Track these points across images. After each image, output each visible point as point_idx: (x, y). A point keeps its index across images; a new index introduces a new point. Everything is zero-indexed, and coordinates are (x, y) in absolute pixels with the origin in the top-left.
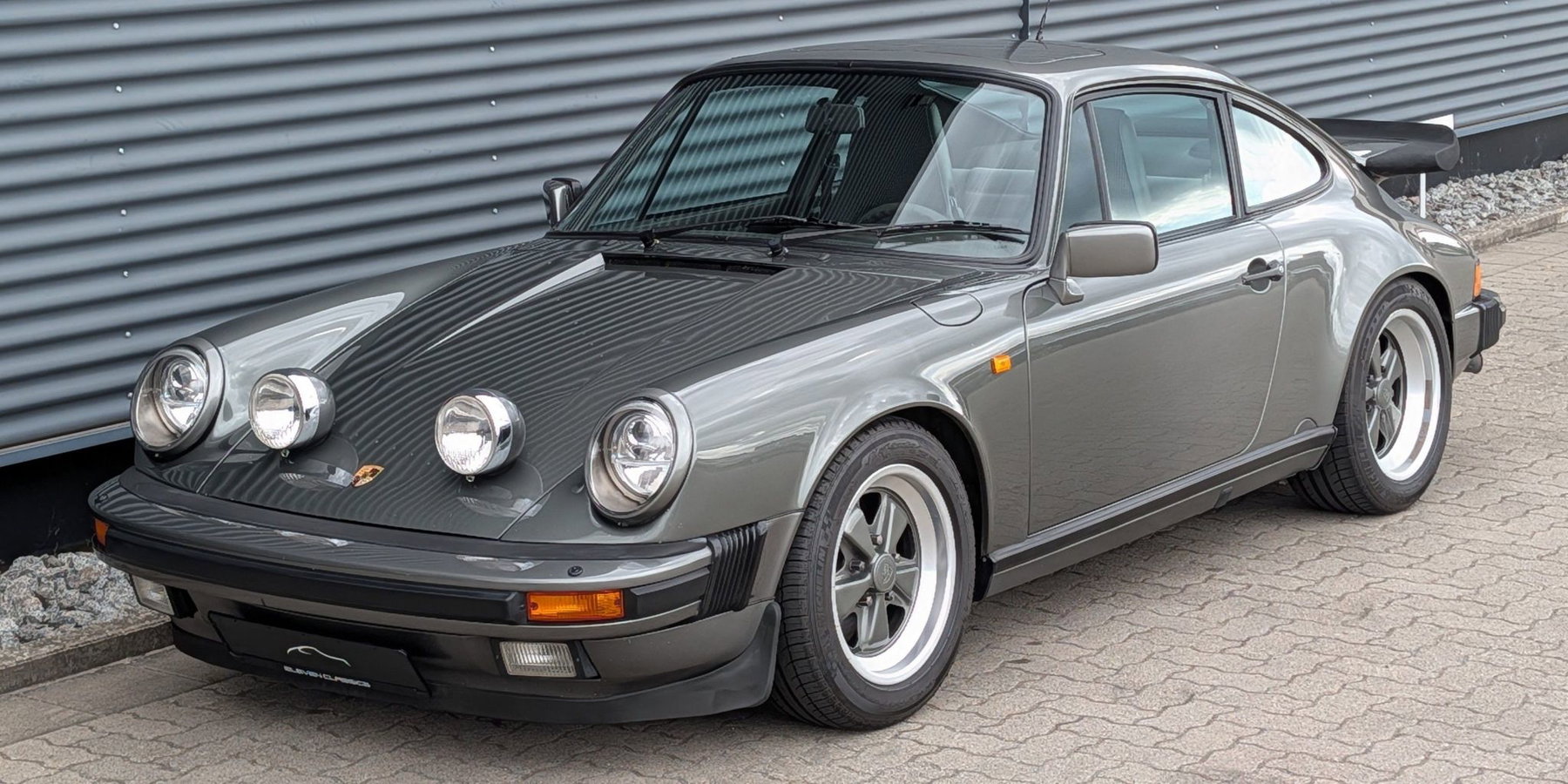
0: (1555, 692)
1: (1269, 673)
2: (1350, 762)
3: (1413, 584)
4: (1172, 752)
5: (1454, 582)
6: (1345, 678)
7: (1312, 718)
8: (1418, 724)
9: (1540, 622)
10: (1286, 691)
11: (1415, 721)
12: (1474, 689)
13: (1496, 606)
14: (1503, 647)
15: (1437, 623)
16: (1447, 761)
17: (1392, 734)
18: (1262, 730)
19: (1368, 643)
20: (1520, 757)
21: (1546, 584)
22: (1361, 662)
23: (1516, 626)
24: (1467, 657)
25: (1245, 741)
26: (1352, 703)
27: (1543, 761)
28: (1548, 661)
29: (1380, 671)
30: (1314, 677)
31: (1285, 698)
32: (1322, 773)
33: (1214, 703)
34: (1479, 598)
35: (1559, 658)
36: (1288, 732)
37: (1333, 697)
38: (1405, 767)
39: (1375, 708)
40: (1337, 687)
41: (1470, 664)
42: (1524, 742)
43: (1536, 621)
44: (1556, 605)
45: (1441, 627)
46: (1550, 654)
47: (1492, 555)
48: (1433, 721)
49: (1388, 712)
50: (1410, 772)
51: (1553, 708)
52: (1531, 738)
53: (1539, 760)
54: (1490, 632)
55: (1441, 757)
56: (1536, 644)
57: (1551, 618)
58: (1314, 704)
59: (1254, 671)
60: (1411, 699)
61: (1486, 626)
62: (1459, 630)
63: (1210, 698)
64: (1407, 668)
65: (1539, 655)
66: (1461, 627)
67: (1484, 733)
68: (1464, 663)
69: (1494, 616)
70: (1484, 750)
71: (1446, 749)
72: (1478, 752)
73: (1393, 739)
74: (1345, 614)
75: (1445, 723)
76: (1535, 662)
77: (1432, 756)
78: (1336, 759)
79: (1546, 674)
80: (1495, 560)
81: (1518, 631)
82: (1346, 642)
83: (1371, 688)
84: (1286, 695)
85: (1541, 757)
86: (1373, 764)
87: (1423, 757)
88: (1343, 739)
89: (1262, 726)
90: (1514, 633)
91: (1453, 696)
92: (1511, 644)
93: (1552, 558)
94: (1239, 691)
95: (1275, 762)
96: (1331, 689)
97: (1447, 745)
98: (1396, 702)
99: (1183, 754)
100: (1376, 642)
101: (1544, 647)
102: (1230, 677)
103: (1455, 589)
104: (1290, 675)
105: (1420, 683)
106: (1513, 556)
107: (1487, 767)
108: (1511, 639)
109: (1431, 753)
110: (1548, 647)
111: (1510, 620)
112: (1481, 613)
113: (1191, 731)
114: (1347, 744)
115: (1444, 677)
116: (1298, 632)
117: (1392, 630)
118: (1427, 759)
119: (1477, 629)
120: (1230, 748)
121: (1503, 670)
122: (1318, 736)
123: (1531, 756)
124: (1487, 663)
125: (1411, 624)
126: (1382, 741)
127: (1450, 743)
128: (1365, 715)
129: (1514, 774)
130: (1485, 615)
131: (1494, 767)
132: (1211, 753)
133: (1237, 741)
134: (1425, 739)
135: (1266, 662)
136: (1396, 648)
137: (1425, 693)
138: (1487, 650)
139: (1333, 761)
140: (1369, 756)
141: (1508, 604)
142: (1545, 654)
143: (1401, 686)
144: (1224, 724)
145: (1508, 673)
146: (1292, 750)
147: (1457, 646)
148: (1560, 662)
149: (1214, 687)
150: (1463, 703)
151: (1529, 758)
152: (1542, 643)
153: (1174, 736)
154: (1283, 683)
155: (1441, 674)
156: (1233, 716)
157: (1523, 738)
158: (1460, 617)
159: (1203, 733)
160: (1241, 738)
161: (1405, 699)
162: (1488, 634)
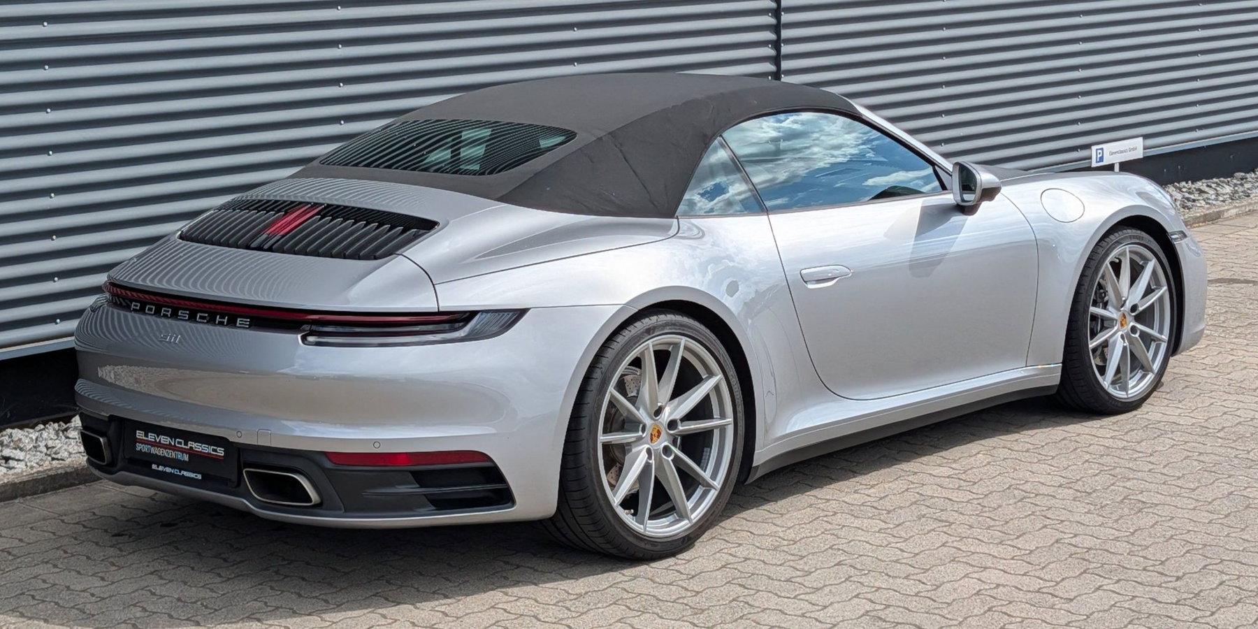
0: (969, 539)
1: (778, 523)
2: (792, 582)
3: (924, 466)
4: (674, 572)
5: (954, 466)
6: (829, 527)
7: (787, 552)
8: (857, 558)
9: (994, 494)
10: (781, 535)
11: (856, 556)
12: (914, 536)
13: (971, 481)
14: (956, 509)
15: (920, 492)
16: (858, 582)
17: (833, 564)
18: (746, 559)
19: (862, 505)
20: (911, 581)
21: (1018, 468)
22: (848, 516)
23: (974, 496)
24: (924, 516)
25: (729, 566)
26: (821, 543)
27: (926, 584)
28: (980, 519)
29: (857, 523)
30: (808, 526)
31: (777, 539)
32: (766, 588)
33: (727, 541)
34: (963, 477)
35: (988, 517)
36: (763, 561)
37: (811, 539)
38: (827, 585)
39: (836, 547)
40: (819, 532)
41: (923, 519)
42: (922, 571)
43: (991, 493)
44: (1013, 482)
45: (921, 494)
46: (985, 515)
47: (994, 448)
48: (868, 556)
49: (842, 550)
50: (829, 588)
51: (960, 549)
52: (929, 569)
53: (923, 583)
54: (954, 499)
55: (856, 580)
56: (980, 508)
57: (1003, 491)
58: (795, 543)
59: (770, 521)
60: (865, 541)
61: (954, 496)
62: (932, 497)
63: (727, 539)
64: (877, 521)
65: (977, 515)
66: (935, 495)
67: (898, 565)
68: (920, 519)
69: (965, 488)
70: (890, 576)
71: (865, 574)
72: (886, 577)
73: (832, 567)
74: (861, 484)
75: (876, 558)
76: (971, 520)
77: (852, 579)
78: (782, 579)
79: (971, 527)
80: (994, 452)
81: (975, 499)
82: (848, 503)
83: (842, 534)
84: (779, 537)
85: (925, 581)
86: (806, 584)
87: (843, 579)
88: (798, 567)
89: (750, 556)
90: (971, 499)
91: (897, 540)
92: (962, 508)
93: (1035, 451)
94: (749, 534)
95: (739, 580)
96: (813, 534)
97: (867, 572)
98: (852, 543)
99: (682, 573)
100: (869, 504)
101: (985, 509)
102: (749, 524)
103: (951, 470)
104: (792, 524)
105: (878, 532)
106: (1009, 449)
107: (883, 587)
108: (965, 504)
109: (851, 577)
110: (987, 509)
111: (974, 491)
112: (956, 486)
113: (697, 560)
114: (798, 570)
115: (900, 527)
116: (819, 497)
117: (887, 496)
118: (847, 580)
119: (946, 496)
120: (718, 570)
121: (944, 524)
122: (781, 565)
123: (919, 581)
124: (935, 519)
125: (903, 492)
126: (825, 568)
127: (869, 571)
128: (825, 551)
129: (899, 592)
130: (960, 486)
131: (889, 587)
132: (701, 573)
133: (723, 567)
134: (855, 568)
135: (782, 515)
136: (880, 508)
137: (878, 539)
138: (942, 510)
139: (780, 580)
140: (809, 578)
141: (981, 479)
142: (981, 514)
143: (863, 533)
144: (724, 555)
145: (946, 526)
146: (757, 572)
147: (923, 507)
148: (989, 519)
149: (735, 530)
150: (898, 545)
151: (917, 582)
152: (985, 507)
153: (684, 562)
154: (784, 529)
155: (898, 525)
156: (734, 550)
157: (923, 569)
158: (939, 488)
159: (704, 561)
160: (729, 564)
161: (860, 541)
162: (950, 500)
